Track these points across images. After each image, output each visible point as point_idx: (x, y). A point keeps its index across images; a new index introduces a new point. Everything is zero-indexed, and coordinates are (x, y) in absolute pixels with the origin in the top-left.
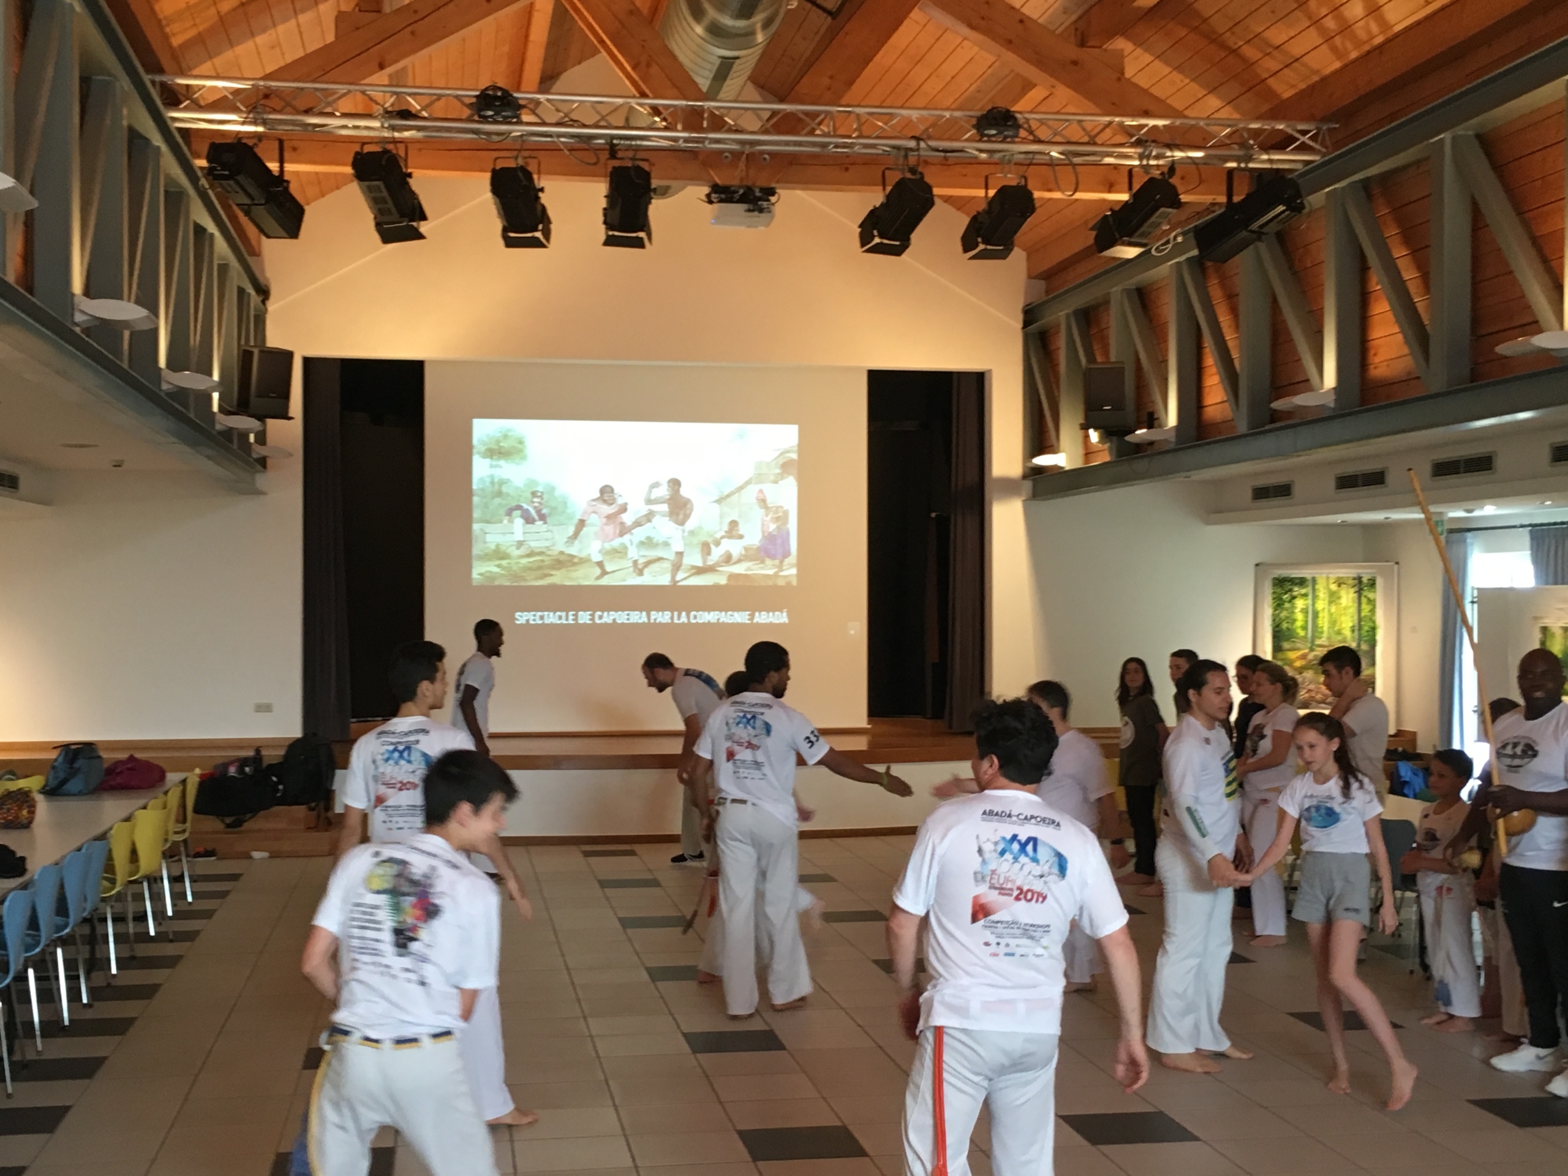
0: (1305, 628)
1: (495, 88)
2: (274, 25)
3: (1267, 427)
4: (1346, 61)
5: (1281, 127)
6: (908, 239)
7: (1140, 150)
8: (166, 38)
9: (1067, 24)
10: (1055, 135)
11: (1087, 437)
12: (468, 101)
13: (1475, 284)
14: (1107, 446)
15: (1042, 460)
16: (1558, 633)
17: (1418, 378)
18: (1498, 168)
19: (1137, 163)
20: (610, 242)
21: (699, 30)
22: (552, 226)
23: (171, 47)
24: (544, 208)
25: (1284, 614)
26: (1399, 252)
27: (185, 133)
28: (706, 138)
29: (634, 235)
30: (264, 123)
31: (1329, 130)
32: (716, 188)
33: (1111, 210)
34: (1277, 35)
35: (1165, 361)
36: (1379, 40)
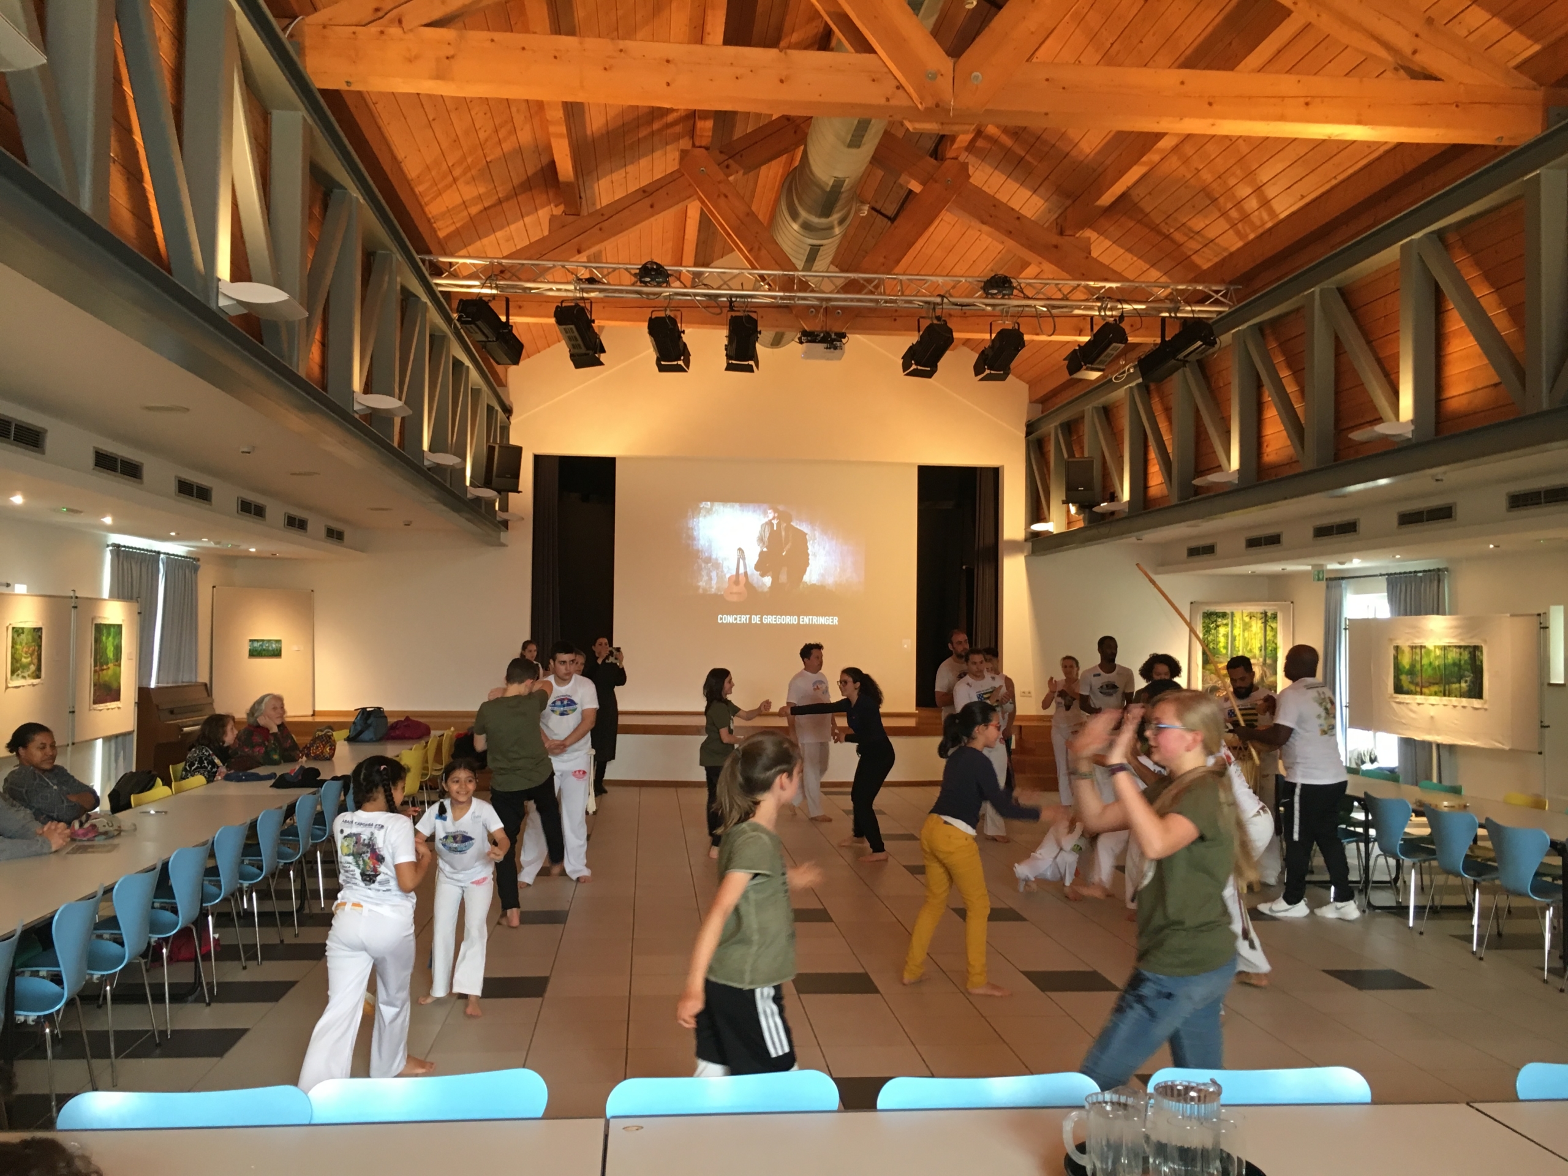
0: (1226, 648)
1: (653, 263)
2: (508, 224)
3: (1191, 499)
4: (1246, 241)
5: (1201, 288)
6: (936, 366)
7: (1099, 304)
8: (434, 231)
9: (1051, 220)
10: (1038, 293)
11: (1068, 511)
12: (633, 272)
13: (1337, 393)
14: (1081, 517)
15: (1038, 527)
16: (1407, 650)
17: (1298, 461)
18: (1352, 310)
19: (1097, 313)
20: (730, 367)
21: (796, 226)
22: (691, 358)
23: (438, 237)
24: (685, 344)
25: (1211, 638)
26: (1284, 374)
27: (447, 295)
28: (795, 296)
29: (746, 363)
30: (497, 287)
31: (1235, 290)
32: (805, 333)
33: (1079, 346)
34: (1198, 224)
35: (1122, 457)
36: (1269, 225)
